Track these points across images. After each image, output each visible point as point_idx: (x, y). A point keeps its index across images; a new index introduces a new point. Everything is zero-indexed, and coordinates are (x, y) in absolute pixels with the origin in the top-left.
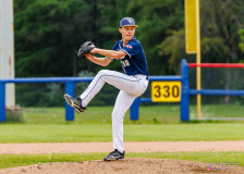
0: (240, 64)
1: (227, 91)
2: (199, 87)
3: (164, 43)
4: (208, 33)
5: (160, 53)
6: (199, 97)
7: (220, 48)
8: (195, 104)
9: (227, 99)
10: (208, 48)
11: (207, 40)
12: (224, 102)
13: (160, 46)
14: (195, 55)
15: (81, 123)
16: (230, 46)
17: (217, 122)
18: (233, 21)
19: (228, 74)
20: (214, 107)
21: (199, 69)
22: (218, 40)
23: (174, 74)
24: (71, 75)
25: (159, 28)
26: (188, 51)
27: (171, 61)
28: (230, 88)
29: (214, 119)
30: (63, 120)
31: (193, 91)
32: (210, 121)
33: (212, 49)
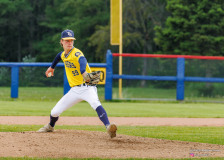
0: (155, 55)
1: (143, 77)
2: (120, 73)
3: (93, 36)
4: (130, 28)
5: (90, 44)
6: (120, 81)
7: (138, 42)
8: (117, 86)
9: (143, 83)
10: (129, 41)
11: (128, 34)
12: (140, 86)
13: (90, 39)
14: (118, 46)
15: (23, 100)
16: (147, 40)
17: (134, 101)
18: (150, 19)
19: (145, 62)
20: (132, 89)
21: (121, 58)
22: (137, 35)
23: (99, 61)
24: (16, 61)
25: (88, 25)
26: (112, 43)
27: (98, 50)
28: (146, 74)
29: (133, 99)
30: (9, 97)
31: (115, 76)
32: (129, 101)
33: (132, 42)
